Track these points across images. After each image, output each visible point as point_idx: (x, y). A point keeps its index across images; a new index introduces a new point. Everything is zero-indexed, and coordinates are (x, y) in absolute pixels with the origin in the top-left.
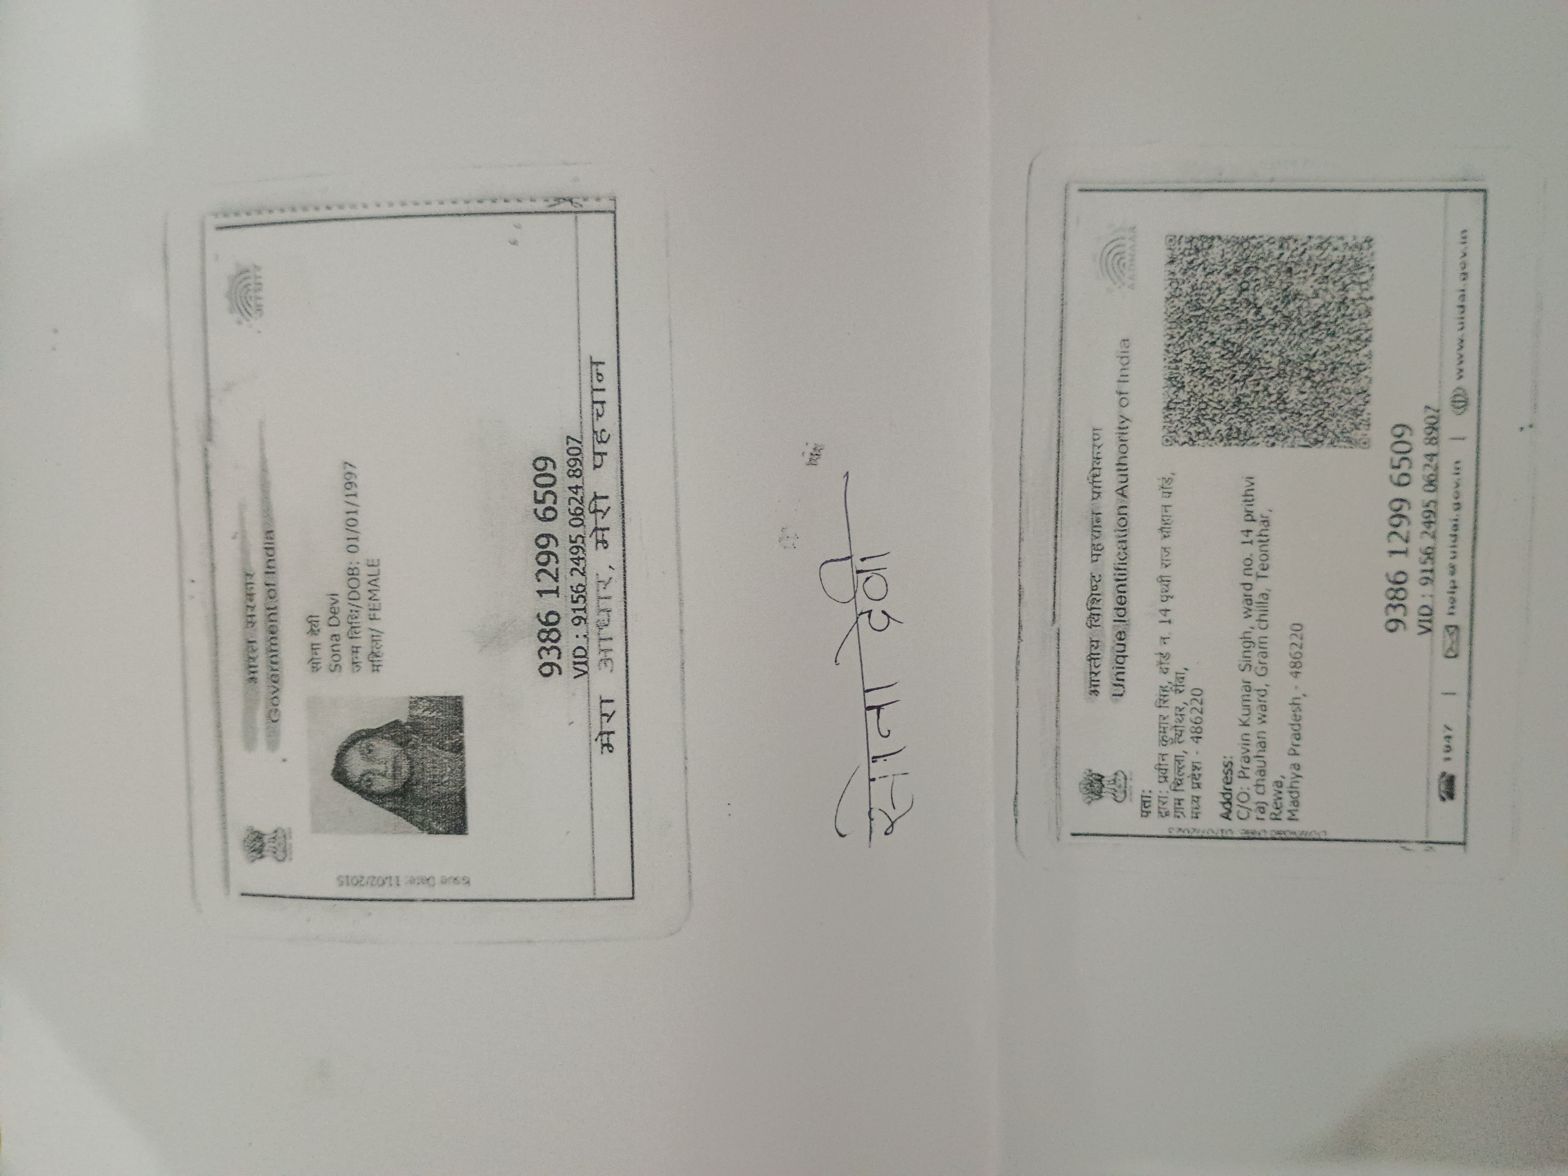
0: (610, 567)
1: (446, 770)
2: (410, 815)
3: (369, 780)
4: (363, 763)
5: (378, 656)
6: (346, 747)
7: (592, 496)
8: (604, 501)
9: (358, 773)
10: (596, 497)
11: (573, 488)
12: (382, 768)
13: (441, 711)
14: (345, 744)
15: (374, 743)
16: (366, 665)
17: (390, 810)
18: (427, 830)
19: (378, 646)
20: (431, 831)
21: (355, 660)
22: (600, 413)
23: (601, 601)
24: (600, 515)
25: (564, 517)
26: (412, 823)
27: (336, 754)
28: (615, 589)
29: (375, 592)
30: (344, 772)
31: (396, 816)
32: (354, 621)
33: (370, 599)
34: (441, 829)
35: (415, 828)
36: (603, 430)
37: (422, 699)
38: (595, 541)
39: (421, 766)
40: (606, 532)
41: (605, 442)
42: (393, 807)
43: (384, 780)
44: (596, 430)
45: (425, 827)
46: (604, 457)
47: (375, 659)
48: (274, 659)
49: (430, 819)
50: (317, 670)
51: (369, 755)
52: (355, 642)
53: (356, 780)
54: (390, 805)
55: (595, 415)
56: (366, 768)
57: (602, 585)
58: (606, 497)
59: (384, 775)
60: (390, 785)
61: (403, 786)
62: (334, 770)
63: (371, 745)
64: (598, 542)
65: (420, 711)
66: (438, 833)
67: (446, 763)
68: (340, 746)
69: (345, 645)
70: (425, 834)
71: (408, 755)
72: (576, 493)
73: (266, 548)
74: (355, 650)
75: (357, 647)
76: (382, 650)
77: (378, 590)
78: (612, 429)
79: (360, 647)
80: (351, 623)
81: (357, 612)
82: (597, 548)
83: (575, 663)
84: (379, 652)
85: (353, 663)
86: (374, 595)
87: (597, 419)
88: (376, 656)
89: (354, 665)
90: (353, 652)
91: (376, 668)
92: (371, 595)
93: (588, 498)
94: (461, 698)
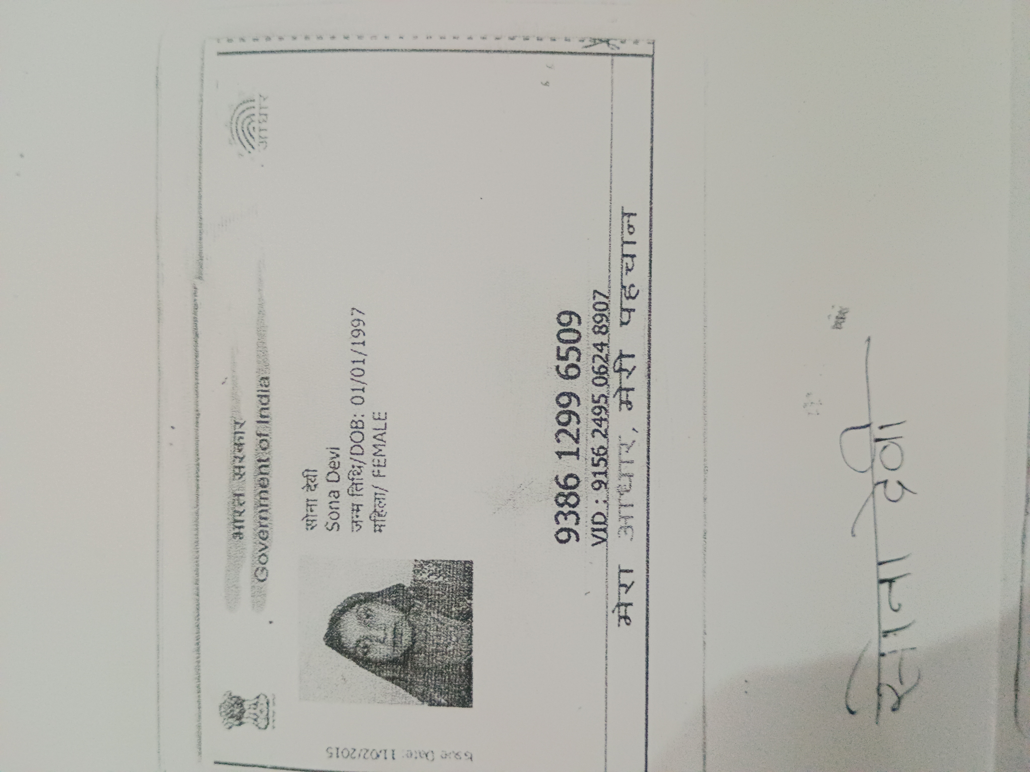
0: (634, 429)
1: (451, 639)
2: (411, 684)
3: (366, 647)
4: (359, 628)
5: (382, 516)
6: (340, 611)
7: (618, 355)
8: (631, 359)
9: (354, 640)
10: (621, 356)
11: (598, 344)
12: (381, 634)
13: (449, 576)
14: (340, 608)
15: (373, 608)
16: (368, 525)
17: (387, 678)
18: (427, 701)
19: (381, 505)
20: (432, 703)
21: (355, 519)
22: (630, 267)
23: (623, 465)
24: (625, 374)
25: (587, 375)
26: (410, 693)
27: (330, 617)
28: (638, 454)
29: (380, 447)
30: (339, 637)
31: (394, 686)
32: (357, 477)
33: (375, 454)
34: (443, 701)
35: (415, 699)
36: (632, 286)
37: (427, 562)
38: (618, 402)
39: (423, 633)
40: (630, 393)
41: (634, 298)
42: (391, 676)
43: (382, 646)
44: (624, 285)
45: (424, 698)
46: (632, 313)
47: (377, 518)
48: (263, 514)
49: (432, 690)
50: (312, 528)
51: (367, 620)
52: (357, 500)
53: (351, 646)
54: (389, 674)
55: (624, 269)
56: (362, 634)
57: (624, 448)
58: (633, 356)
59: (382, 642)
60: (389, 652)
61: (403, 654)
62: (327, 635)
63: (369, 610)
64: (621, 402)
65: (425, 576)
66: (439, 704)
67: (451, 632)
68: (335, 610)
69: (345, 503)
70: (426, 705)
71: (409, 621)
72: (601, 351)
73: (259, 396)
74: (357, 508)
75: (358, 505)
76: (385, 509)
77: (384, 445)
78: (642, 285)
79: (361, 505)
80: (353, 479)
81: (359, 467)
82: (620, 409)
83: (594, 530)
84: (382, 511)
85: (353, 522)
86: (380, 450)
87: (626, 274)
88: (379, 515)
89: (355, 524)
90: (353, 510)
91: (378, 529)
92: (376, 450)
93: (614, 356)
94: (471, 563)
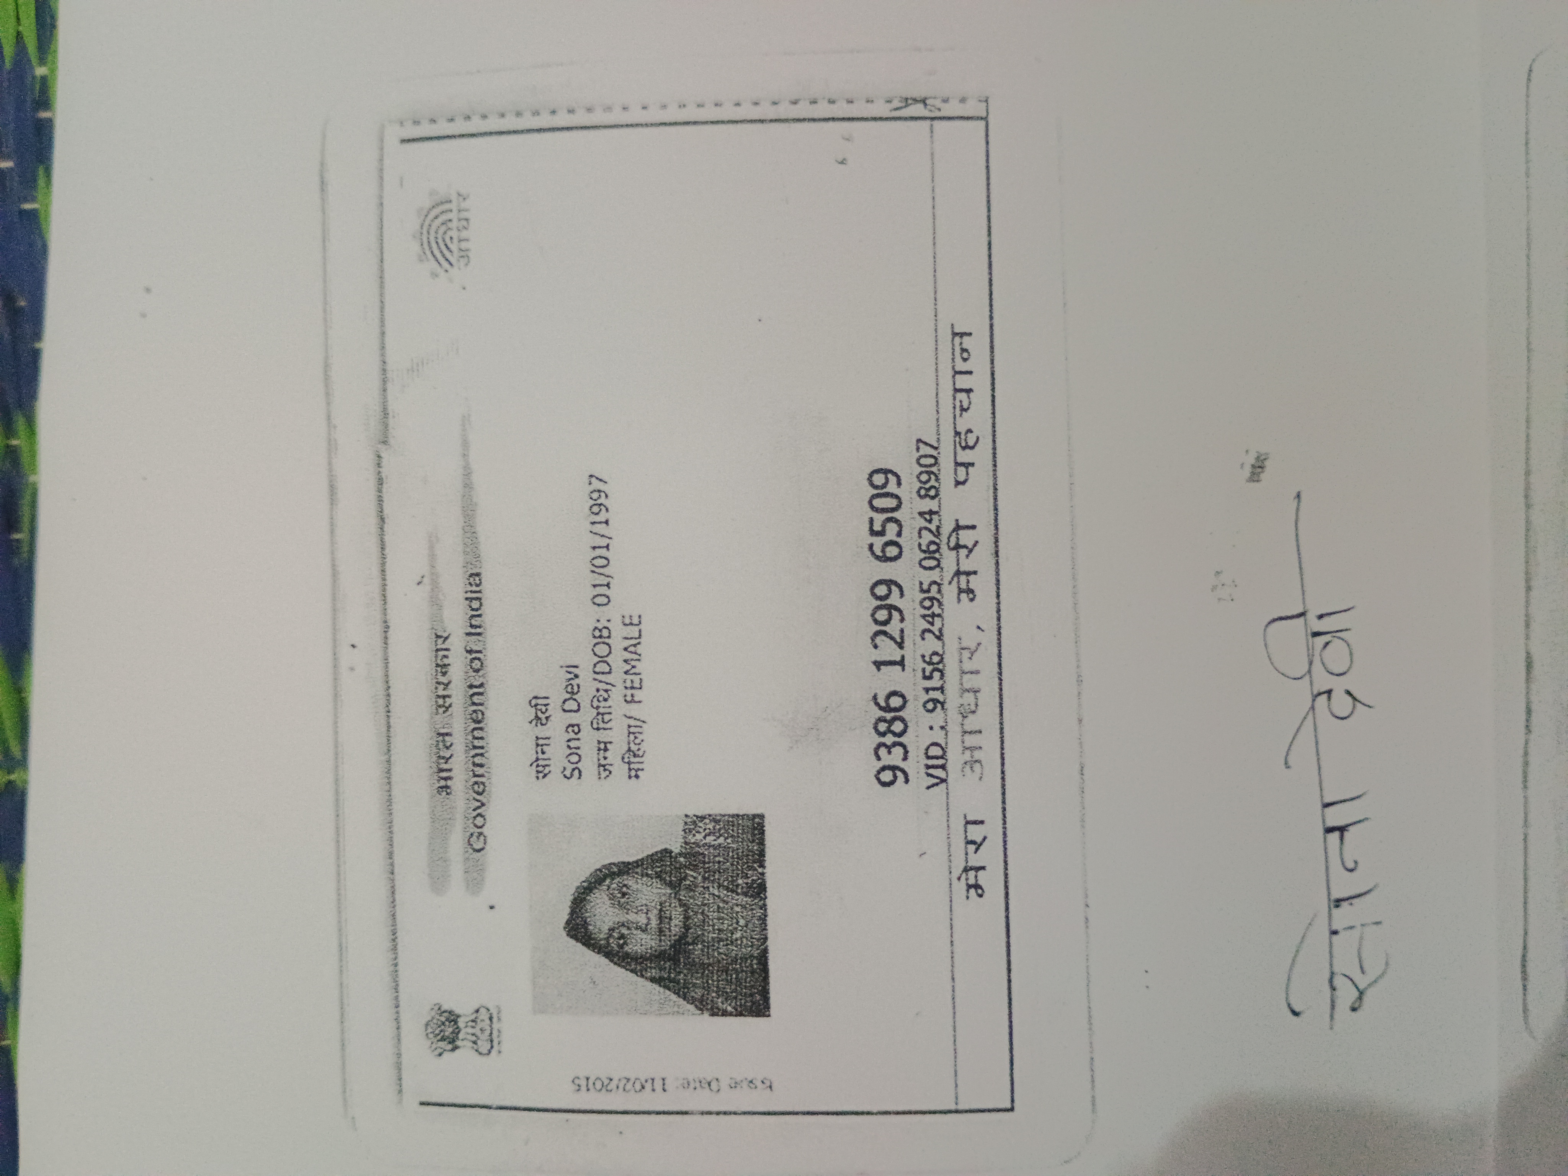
0: (979, 627)
1: (737, 923)
2: (684, 987)
3: (622, 936)
4: (611, 910)
5: (638, 756)
6: (585, 889)
7: (953, 525)
8: (970, 532)
9: (605, 929)
10: (958, 528)
11: (925, 513)
12: (642, 919)
13: (732, 836)
14: (585, 884)
15: (630, 883)
16: (619, 769)
17: (653, 980)
18: (708, 1010)
19: (637, 741)
20: (715, 1012)
21: (603, 762)
22: (965, 406)
23: (966, 677)
24: (963, 552)
25: (912, 554)
26: (684, 999)
27: (572, 897)
28: (986, 660)
29: (633, 663)
30: (585, 924)
31: (662, 990)
32: (603, 704)
33: (626, 673)
34: (729, 1009)
35: (691, 1007)
36: (970, 431)
37: (702, 818)
38: (956, 591)
39: (700, 917)
40: (972, 578)
41: (972, 448)
42: (657, 976)
43: (644, 936)
44: (958, 430)
45: (703, 1005)
46: (970, 468)
47: (633, 759)
48: (478, 760)
49: (714, 995)
50: (544, 777)
51: (622, 900)
52: (604, 736)
53: (602, 936)
54: (654, 973)
55: (958, 409)
56: (617, 920)
57: (966, 654)
58: (973, 527)
59: (644, 931)
60: (654, 944)
61: (673, 946)
62: (568, 923)
63: (625, 885)
64: (961, 591)
65: (699, 837)
66: (725, 1014)
67: (738, 912)
68: (578, 888)
69: (588, 740)
70: (706, 1015)
71: (680, 900)
72: (930, 521)
73: (467, 599)
74: (604, 747)
75: (605, 743)
76: (643, 747)
77: (639, 660)
78: (982, 429)
79: (610, 743)
80: (598, 707)
81: (606, 691)
82: (959, 600)
83: (928, 767)
84: (639, 750)
85: (600, 765)
86: (634, 667)
87: (961, 415)
88: (635, 756)
89: (602, 768)
90: (599, 750)
91: (634, 774)
92: (628, 667)
93: (947, 528)
94: (762, 817)
